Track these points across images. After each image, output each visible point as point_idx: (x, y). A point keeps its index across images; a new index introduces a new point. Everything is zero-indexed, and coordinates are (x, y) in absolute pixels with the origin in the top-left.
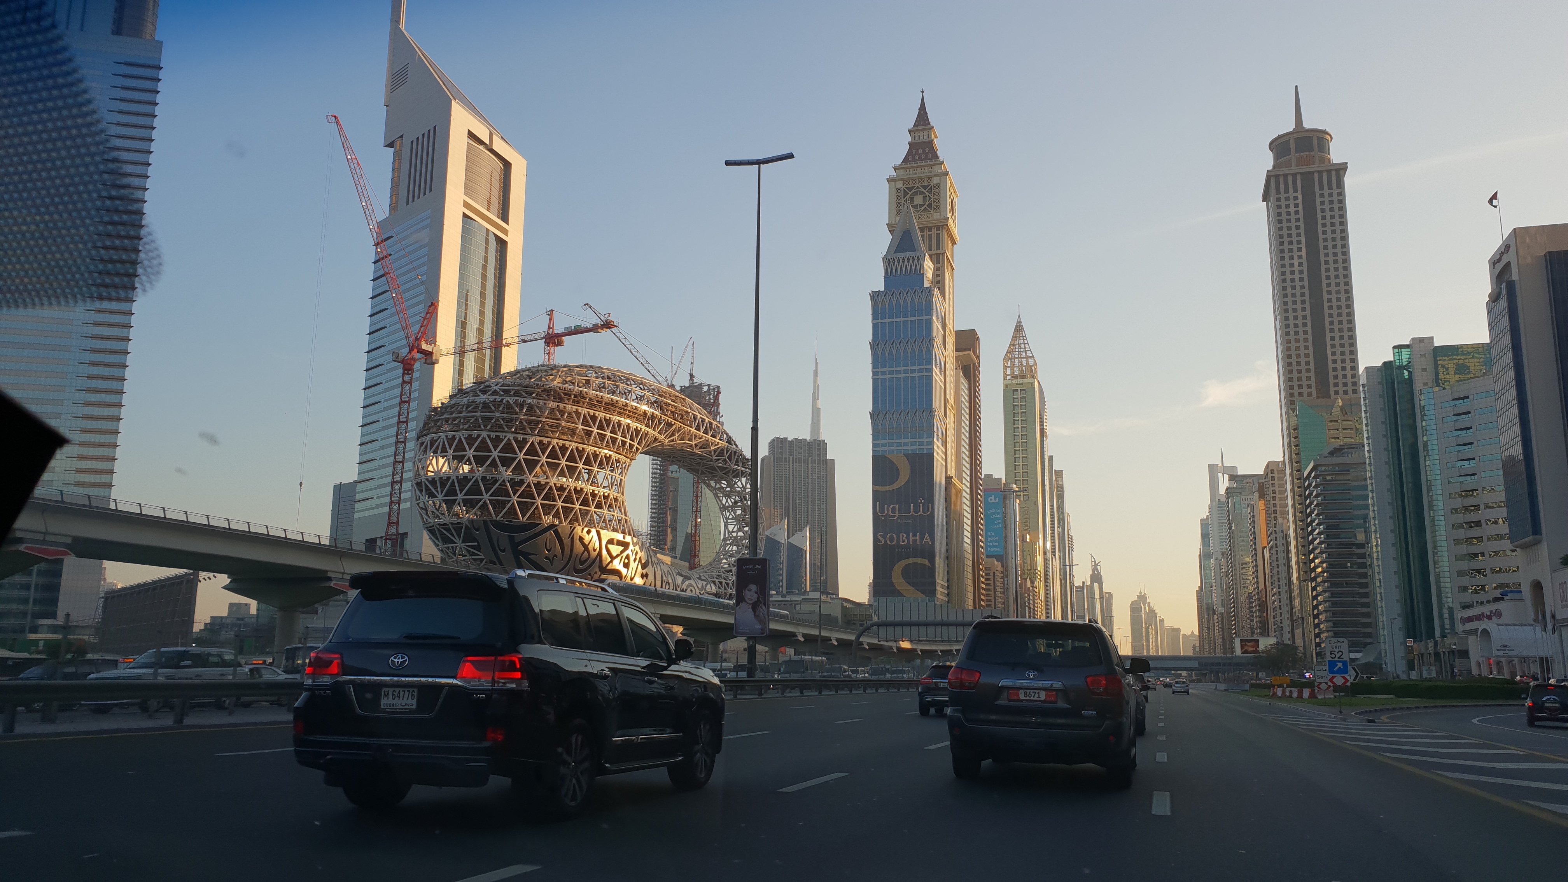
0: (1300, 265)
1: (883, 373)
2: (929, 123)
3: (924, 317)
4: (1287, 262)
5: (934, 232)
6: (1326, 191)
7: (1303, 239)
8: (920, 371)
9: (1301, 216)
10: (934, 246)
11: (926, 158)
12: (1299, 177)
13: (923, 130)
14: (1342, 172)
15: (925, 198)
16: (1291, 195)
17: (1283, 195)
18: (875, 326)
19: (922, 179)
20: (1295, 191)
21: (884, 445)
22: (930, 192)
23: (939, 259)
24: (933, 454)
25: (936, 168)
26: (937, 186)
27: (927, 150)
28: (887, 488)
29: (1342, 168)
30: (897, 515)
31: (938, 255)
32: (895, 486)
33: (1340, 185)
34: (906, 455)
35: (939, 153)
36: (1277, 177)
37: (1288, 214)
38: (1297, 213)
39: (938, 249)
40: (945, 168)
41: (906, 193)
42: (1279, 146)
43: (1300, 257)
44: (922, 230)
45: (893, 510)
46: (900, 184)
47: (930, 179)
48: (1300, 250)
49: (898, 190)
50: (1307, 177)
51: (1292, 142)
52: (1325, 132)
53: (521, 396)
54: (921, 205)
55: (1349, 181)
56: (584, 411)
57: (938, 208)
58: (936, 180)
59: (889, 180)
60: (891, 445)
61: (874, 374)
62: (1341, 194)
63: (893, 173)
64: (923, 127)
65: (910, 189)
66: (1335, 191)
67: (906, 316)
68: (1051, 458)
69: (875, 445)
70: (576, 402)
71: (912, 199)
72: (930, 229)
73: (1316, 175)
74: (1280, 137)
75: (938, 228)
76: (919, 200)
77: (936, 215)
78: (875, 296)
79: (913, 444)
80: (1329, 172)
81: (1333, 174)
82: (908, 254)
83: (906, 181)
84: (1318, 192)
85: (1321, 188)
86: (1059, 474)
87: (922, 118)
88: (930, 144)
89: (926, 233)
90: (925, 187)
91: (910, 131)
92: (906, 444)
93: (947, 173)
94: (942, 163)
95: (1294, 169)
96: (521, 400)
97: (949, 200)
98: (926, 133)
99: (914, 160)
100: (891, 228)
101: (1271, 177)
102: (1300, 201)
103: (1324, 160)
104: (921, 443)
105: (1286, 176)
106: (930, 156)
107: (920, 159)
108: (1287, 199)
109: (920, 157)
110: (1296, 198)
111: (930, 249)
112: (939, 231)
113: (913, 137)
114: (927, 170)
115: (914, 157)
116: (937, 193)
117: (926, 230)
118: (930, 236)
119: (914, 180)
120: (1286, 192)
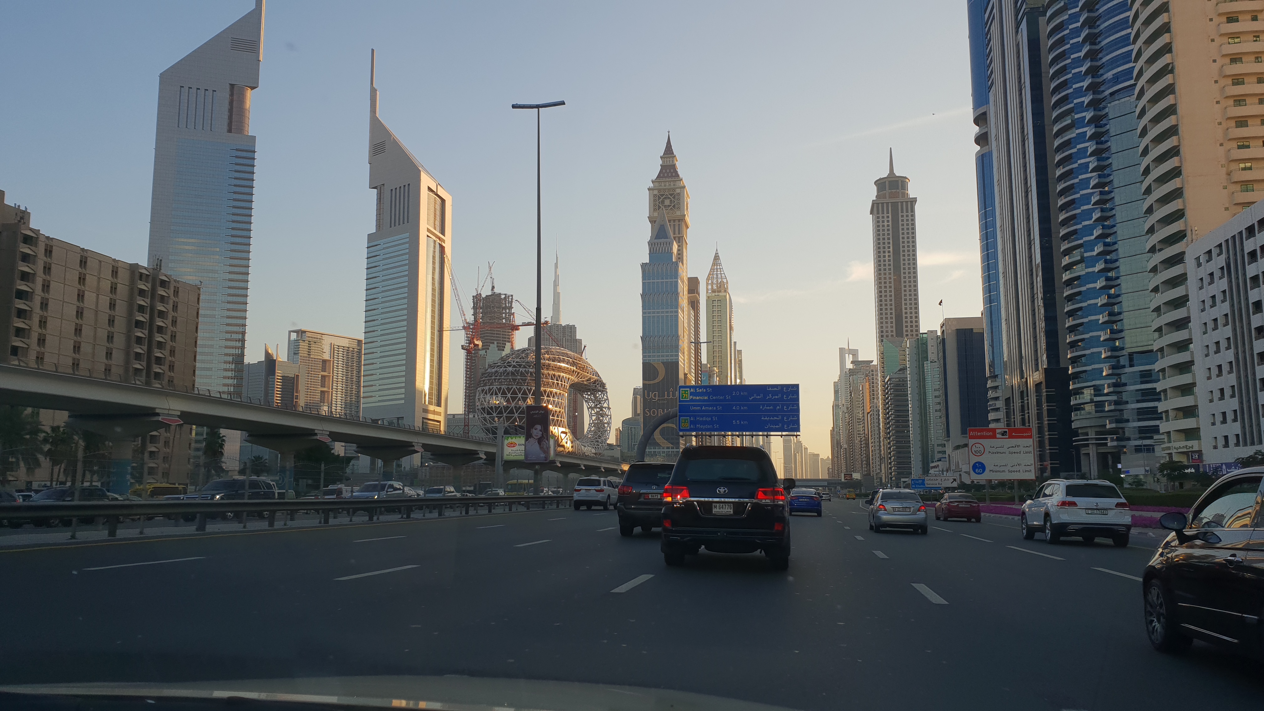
0: (889, 256)
1: (649, 313)
2: (673, 153)
3: (674, 280)
4: (882, 254)
5: (677, 223)
6: (905, 214)
7: (891, 241)
8: (672, 312)
9: (890, 228)
10: (677, 231)
11: (672, 176)
12: (890, 204)
13: (669, 157)
14: (914, 203)
15: (671, 201)
16: (885, 215)
17: (881, 215)
18: (643, 284)
19: (669, 189)
20: (888, 213)
21: (649, 356)
22: (674, 197)
23: (681, 240)
24: (678, 362)
25: (677, 183)
26: (679, 194)
27: (672, 171)
28: (652, 382)
29: (914, 201)
30: (657, 398)
31: (679, 238)
32: (656, 381)
33: (913, 210)
34: (663, 363)
35: (679, 173)
36: (878, 204)
37: (883, 226)
38: (888, 226)
39: (679, 234)
40: (683, 184)
41: (659, 198)
42: (880, 184)
43: (889, 252)
44: (669, 221)
45: (655, 396)
46: (656, 192)
47: (674, 190)
48: (889, 247)
49: (655, 195)
50: (895, 205)
51: (887, 183)
52: (906, 178)
53: (526, 368)
54: (669, 206)
55: (917, 207)
56: (551, 372)
57: (679, 208)
58: (678, 191)
59: (649, 189)
60: (654, 356)
61: (643, 313)
62: (913, 215)
63: (651, 185)
64: (670, 156)
65: (662, 195)
66: (910, 214)
67: (662, 278)
68: (735, 343)
69: (644, 357)
70: (547, 369)
71: (663, 202)
72: (674, 221)
73: (899, 204)
74: (880, 179)
75: (679, 220)
76: (667, 202)
77: (678, 213)
78: (643, 266)
79: (667, 356)
80: (907, 202)
81: (909, 203)
82: (663, 240)
83: (659, 190)
84: (900, 214)
85: (902, 212)
86: (740, 352)
87: (669, 150)
88: (674, 167)
89: (672, 223)
90: (671, 195)
91: (661, 157)
92: (663, 356)
93: (684, 187)
94: (682, 179)
95: (887, 200)
96: (527, 370)
97: (685, 203)
98: (671, 159)
99: (664, 177)
100: (652, 220)
101: (874, 203)
102: (890, 219)
103: (905, 195)
104: (672, 356)
105: (882, 204)
106: (674, 174)
107: (668, 177)
108: (883, 217)
109: (668, 175)
110: (888, 217)
111: (674, 234)
112: (680, 223)
113: (663, 162)
114: (672, 184)
115: (664, 175)
116: (679, 199)
117: (672, 222)
118: (674, 225)
119: (664, 190)
120: (883, 213)
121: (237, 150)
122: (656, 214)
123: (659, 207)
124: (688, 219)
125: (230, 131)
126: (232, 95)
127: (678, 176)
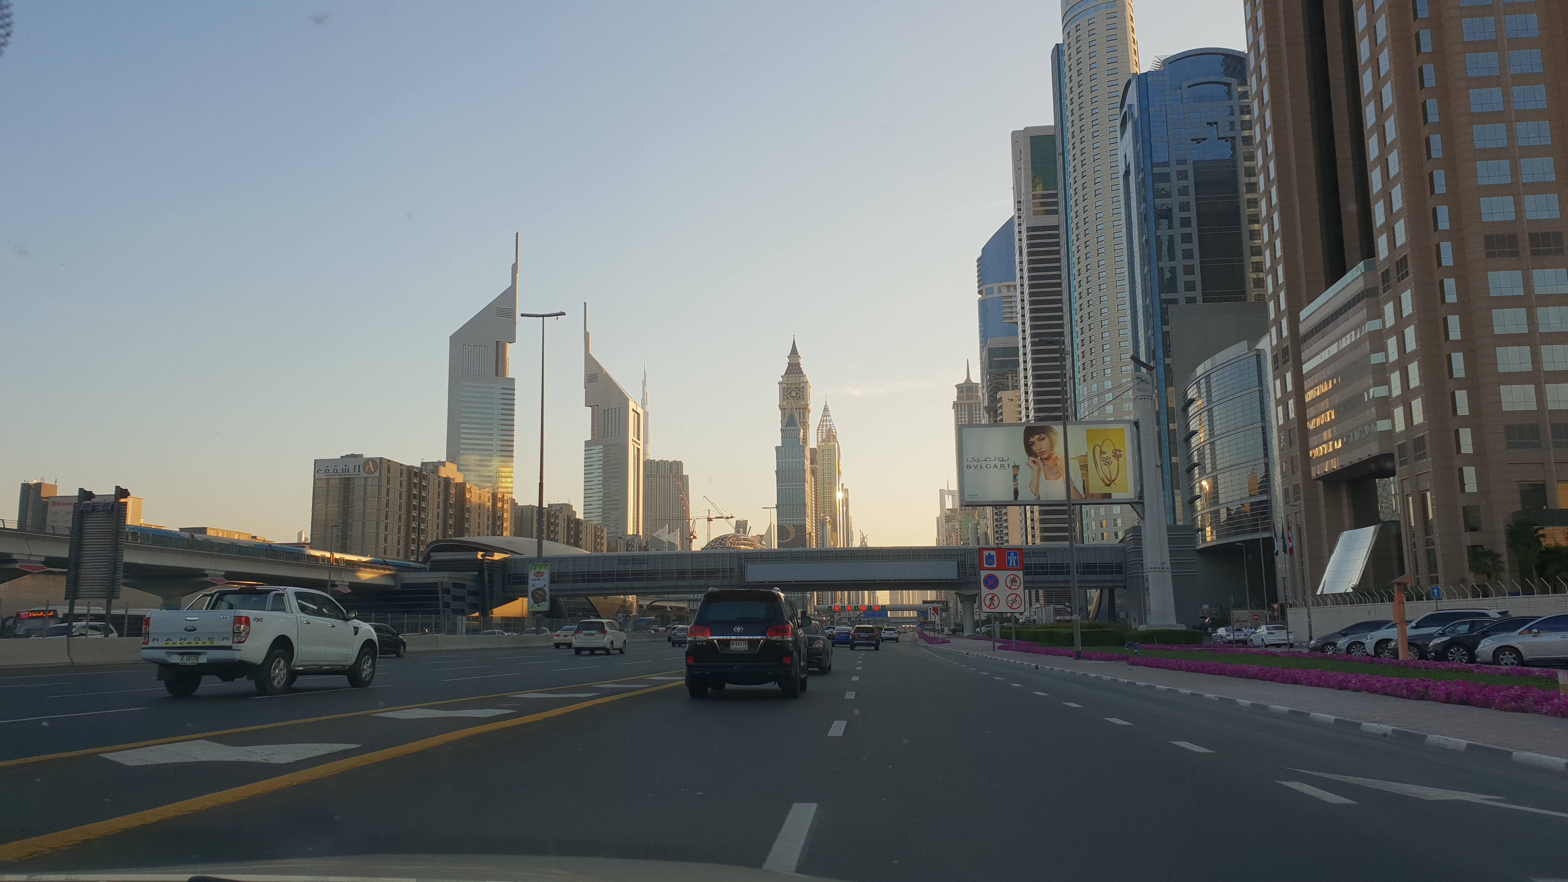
1: (782, 486)
2: (798, 354)
3: (801, 455)
5: (801, 410)
6: (978, 412)
8: (800, 485)
10: (802, 418)
11: (797, 373)
12: (967, 404)
13: (795, 357)
15: (797, 393)
16: (963, 413)
17: (959, 413)
18: (778, 463)
19: (795, 384)
20: (965, 411)
21: (783, 521)
22: (799, 390)
24: (804, 524)
25: (802, 379)
26: (803, 387)
27: (797, 368)
28: (785, 541)
31: (803, 422)
32: (788, 540)
34: (794, 526)
35: (803, 370)
36: (957, 404)
38: (965, 421)
39: (803, 419)
40: (806, 379)
41: (788, 391)
42: (960, 387)
44: (796, 409)
46: (785, 386)
47: (799, 384)
49: (784, 388)
50: (970, 405)
51: (964, 387)
52: (978, 383)
54: (795, 397)
57: (803, 399)
58: (802, 385)
59: (779, 383)
60: (786, 520)
61: (778, 486)
63: (781, 380)
64: (795, 355)
65: (790, 388)
67: (792, 459)
69: (778, 521)
71: (790, 393)
72: (800, 409)
73: (974, 405)
74: (959, 385)
75: (803, 409)
76: (794, 394)
77: (803, 403)
78: (777, 448)
79: (797, 519)
80: (979, 403)
82: (792, 428)
83: (787, 384)
84: (974, 412)
85: (976, 411)
87: (794, 352)
88: (799, 364)
90: (797, 388)
91: (788, 357)
92: (793, 520)
93: (808, 382)
94: (805, 375)
95: (965, 401)
97: (808, 394)
98: (796, 359)
99: (790, 373)
100: (782, 408)
101: (956, 401)
102: (967, 416)
103: (977, 397)
104: (800, 520)
105: (961, 404)
106: (799, 371)
107: (794, 373)
109: (794, 371)
110: (965, 415)
111: (800, 419)
112: (804, 410)
113: (790, 360)
114: (797, 379)
115: (791, 371)
116: (803, 392)
117: (798, 410)
118: (800, 412)
119: (791, 384)
120: (961, 412)
121: (503, 389)
122: (785, 403)
123: (788, 398)
124: (810, 407)
125: (497, 375)
126: (497, 348)
127: (802, 372)
